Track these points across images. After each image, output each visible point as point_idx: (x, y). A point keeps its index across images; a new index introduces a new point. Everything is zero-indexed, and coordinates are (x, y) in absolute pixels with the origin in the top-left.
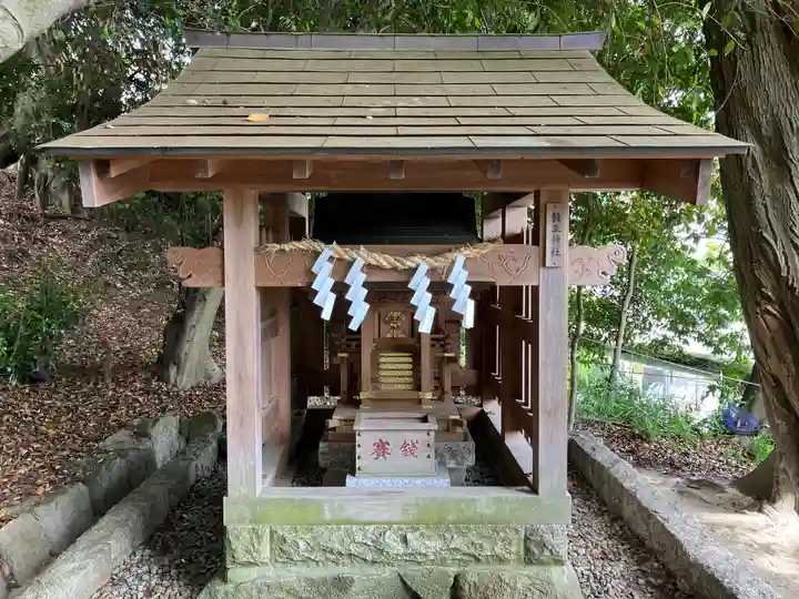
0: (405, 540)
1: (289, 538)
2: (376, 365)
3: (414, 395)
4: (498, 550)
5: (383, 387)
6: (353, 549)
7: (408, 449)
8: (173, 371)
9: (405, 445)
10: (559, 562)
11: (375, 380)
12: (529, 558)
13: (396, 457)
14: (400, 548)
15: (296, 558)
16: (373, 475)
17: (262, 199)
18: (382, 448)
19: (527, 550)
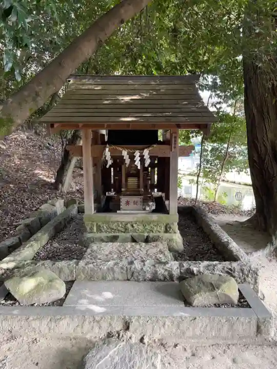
0: (133, 226)
1: (101, 226)
2: (126, 181)
3: (138, 189)
4: (158, 229)
5: (128, 187)
6: (119, 228)
7: (135, 203)
8: (60, 186)
9: (134, 202)
10: (175, 233)
11: (126, 185)
12: (166, 231)
13: (131, 206)
14: (132, 229)
15: (103, 231)
16: (124, 210)
17: (92, 131)
18: (128, 203)
19: (166, 229)
